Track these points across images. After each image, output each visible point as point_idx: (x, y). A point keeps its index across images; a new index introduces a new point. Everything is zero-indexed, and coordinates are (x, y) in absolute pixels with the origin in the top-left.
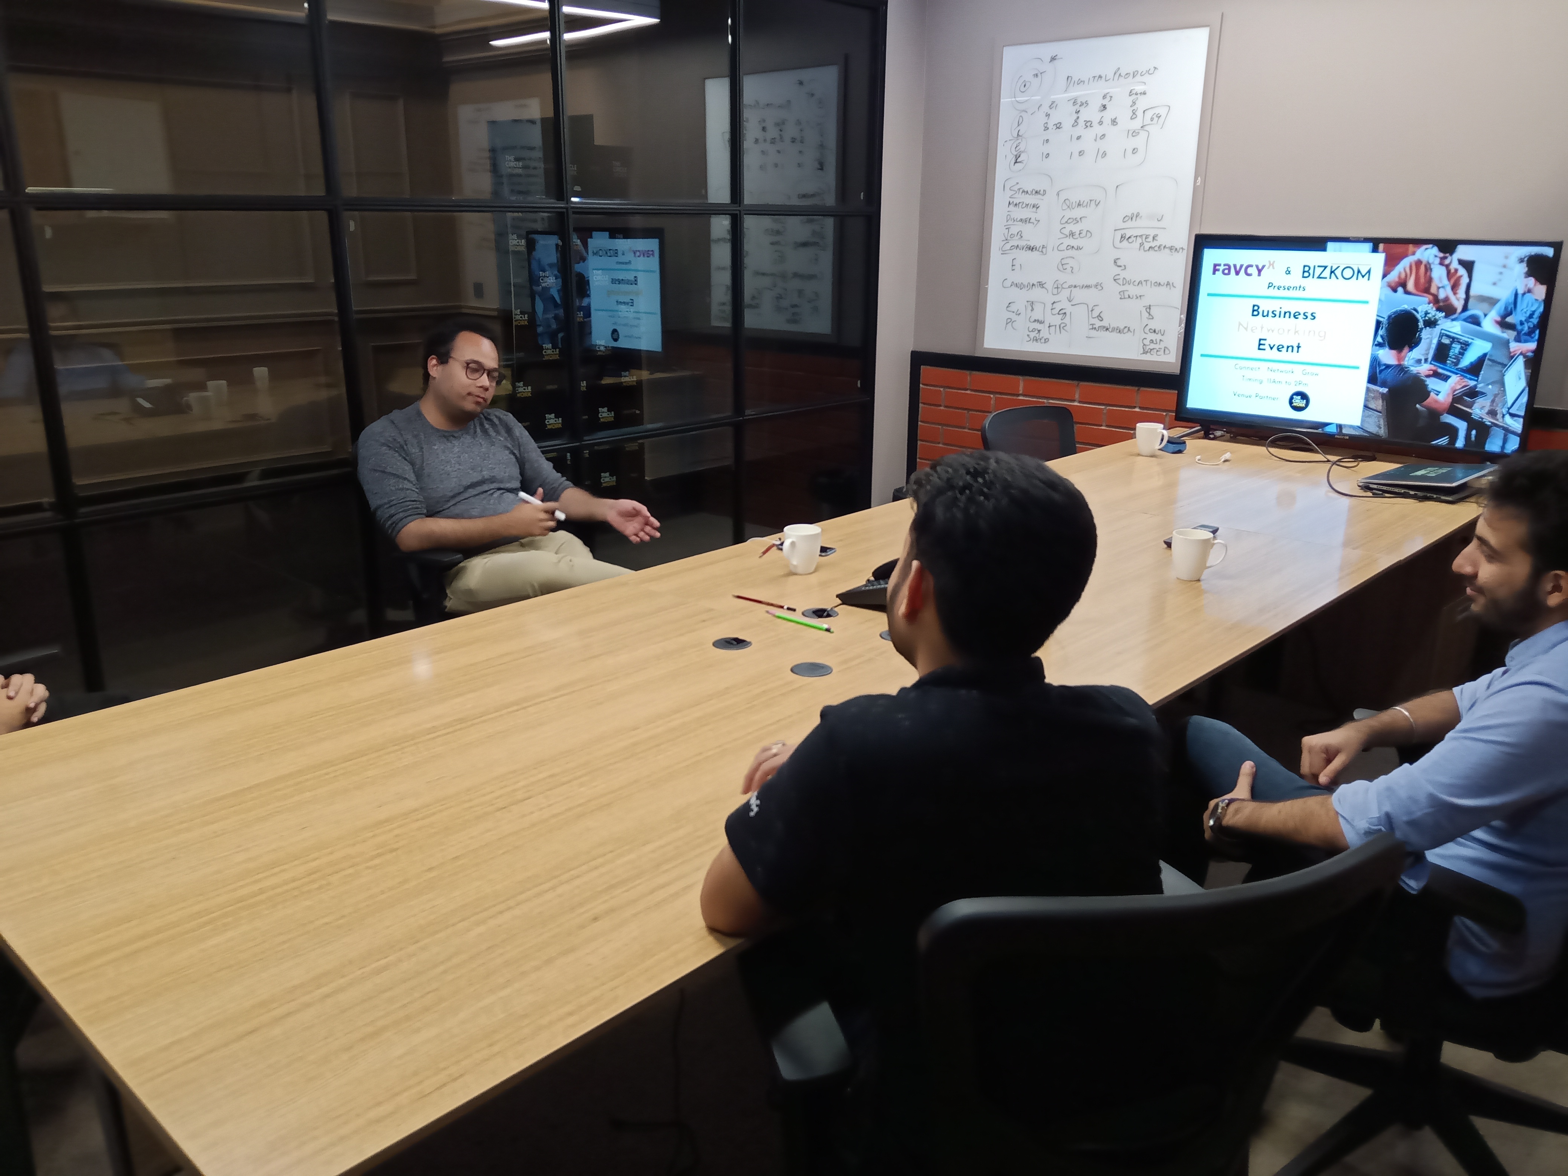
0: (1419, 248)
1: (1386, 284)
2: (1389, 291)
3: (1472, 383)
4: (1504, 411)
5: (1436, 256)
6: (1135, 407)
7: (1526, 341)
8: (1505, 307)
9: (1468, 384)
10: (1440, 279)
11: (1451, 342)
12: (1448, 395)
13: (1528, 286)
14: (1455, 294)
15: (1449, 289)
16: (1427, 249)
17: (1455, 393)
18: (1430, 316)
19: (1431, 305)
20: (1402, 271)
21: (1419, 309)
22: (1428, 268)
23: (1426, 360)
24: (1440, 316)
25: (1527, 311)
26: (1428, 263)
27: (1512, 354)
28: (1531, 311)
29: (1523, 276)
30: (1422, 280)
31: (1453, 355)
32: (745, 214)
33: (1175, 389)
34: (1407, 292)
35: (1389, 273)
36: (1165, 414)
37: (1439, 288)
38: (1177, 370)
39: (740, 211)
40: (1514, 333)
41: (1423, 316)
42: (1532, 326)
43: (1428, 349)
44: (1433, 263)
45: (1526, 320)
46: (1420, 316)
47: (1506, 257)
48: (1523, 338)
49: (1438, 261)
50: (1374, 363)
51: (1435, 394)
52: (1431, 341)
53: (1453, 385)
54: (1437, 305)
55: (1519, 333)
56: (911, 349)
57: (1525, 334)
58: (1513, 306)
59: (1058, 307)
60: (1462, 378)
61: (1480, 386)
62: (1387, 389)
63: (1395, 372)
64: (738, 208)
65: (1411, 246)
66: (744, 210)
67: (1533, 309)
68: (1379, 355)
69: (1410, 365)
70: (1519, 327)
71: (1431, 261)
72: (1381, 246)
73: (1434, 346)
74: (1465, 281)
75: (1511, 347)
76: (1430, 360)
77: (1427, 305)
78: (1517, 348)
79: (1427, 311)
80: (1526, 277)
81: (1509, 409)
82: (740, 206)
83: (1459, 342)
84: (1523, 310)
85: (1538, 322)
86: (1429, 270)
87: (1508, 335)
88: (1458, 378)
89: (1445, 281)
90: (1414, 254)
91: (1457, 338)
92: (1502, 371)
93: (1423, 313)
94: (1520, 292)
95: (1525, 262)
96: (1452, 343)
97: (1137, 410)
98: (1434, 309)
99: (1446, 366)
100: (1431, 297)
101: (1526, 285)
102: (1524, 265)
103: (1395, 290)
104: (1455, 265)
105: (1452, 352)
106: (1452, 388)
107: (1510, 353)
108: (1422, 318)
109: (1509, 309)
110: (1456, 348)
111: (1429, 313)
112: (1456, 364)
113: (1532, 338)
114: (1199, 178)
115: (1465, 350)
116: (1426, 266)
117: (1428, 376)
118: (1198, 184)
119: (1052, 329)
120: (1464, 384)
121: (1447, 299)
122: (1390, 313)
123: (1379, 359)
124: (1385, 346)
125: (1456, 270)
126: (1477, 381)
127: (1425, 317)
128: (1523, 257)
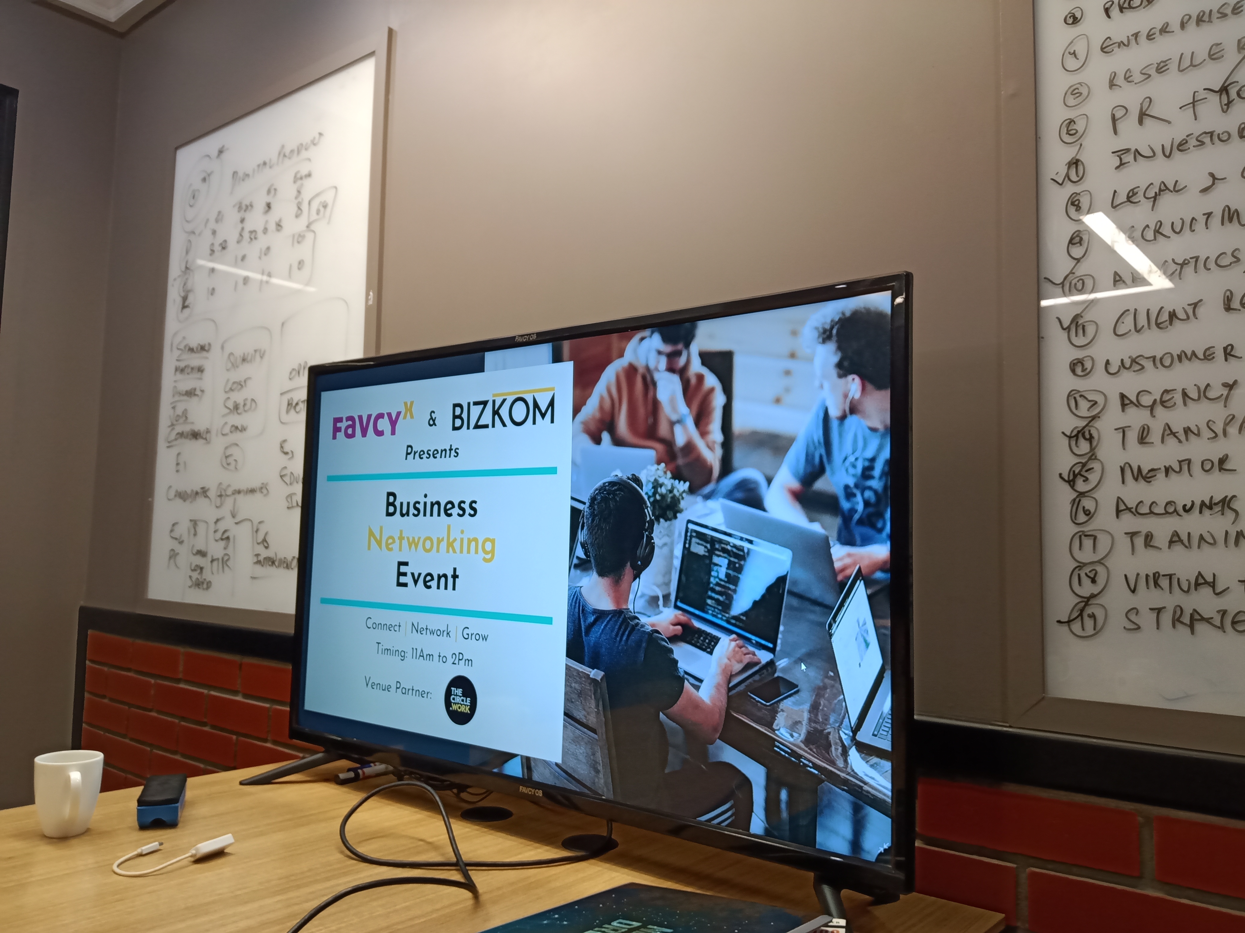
0: (629, 339)
1: (580, 427)
2: (586, 441)
3: (764, 657)
4: (845, 735)
5: (660, 353)
7: (866, 541)
8: (807, 455)
9: (755, 659)
10: (672, 401)
11: (708, 551)
12: (718, 687)
13: (850, 396)
14: (704, 434)
15: (690, 422)
16: (642, 339)
17: (730, 685)
18: (663, 490)
19: (663, 465)
20: (605, 395)
21: (643, 477)
22: (650, 384)
23: (666, 597)
24: (681, 490)
25: (856, 459)
26: (647, 368)
27: (840, 577)
28: (865, 459)
29: (833, 372)
30: (641, 411)
31: (718, 584)
34: (618, 442)
35: (584, 403)
37: (672, 424)
40: (835, 522)
41: (650, 494)
42: (873, 499)
43: (668, 572)
44: (657, 369)
45: (856, 486)
46: (647, 494)
47: (794, 333)
48: (858, 531)
49: (663, 362)
50: (575, 608)
51: (692, 685)
52: (672, 551)
53: (726, 661)
54: (672, 466)
55: (847, 518)
56: (80, 605)
57: (860, 522)
58: (823, 451)
59: (222, 526)
60: (740, 642)
61: (782, 663)
62: (603, 673)
63: (612, 631)
65: (615, 336)
67: (869, 454)
68: (583, 591)
69: (639, 613)
70: (845, 505)
71: (652, 366)
72: (566, 346)
73: (677, 563)
74: (719, 400)
75: (834, 557)
76: (673, 597)
77: (656, 466)
78: (848, 561)
79: (656, 480)
80: (840, 376)
81: (856, 730)
83: (724, 551)
84: (846, 459)
85: (885, 488)
86: (651, 387)
87: (823, 527)
88: (733, 644)
89: (683, 408)
90: (621, 355)
91: (720, 541)
92: (823, 624)
93: (651, 486)
94: (834, 413)
95: (834, 338)
96: (711, 552)
98: (669, 475)
99: (707, 613)
100: (659, 446)
101: (846, 396)
102: (831, 346)
103: (597, 440)
104: (696, 367)
105: (715, 577)
106: (724, 671)
107: (834, 573)
108: (649, 497)
109: (817, 460)
110: (721, 565)
111: (661, 486)
112: (726, 606)
113: (880, 531)
114: (371, 293)
115: (740, 570)
116: (644, 378)
117: (674, 639)
118: (370, 302)
119: (215, 563)
120: (747, 659)
121: (689, 447)
122: (592, 491)
123: (584, 600)
124: (591, 568)
125: (700, 378)
126: (773, 651)
127: (655, 494)
128: (828, 327)
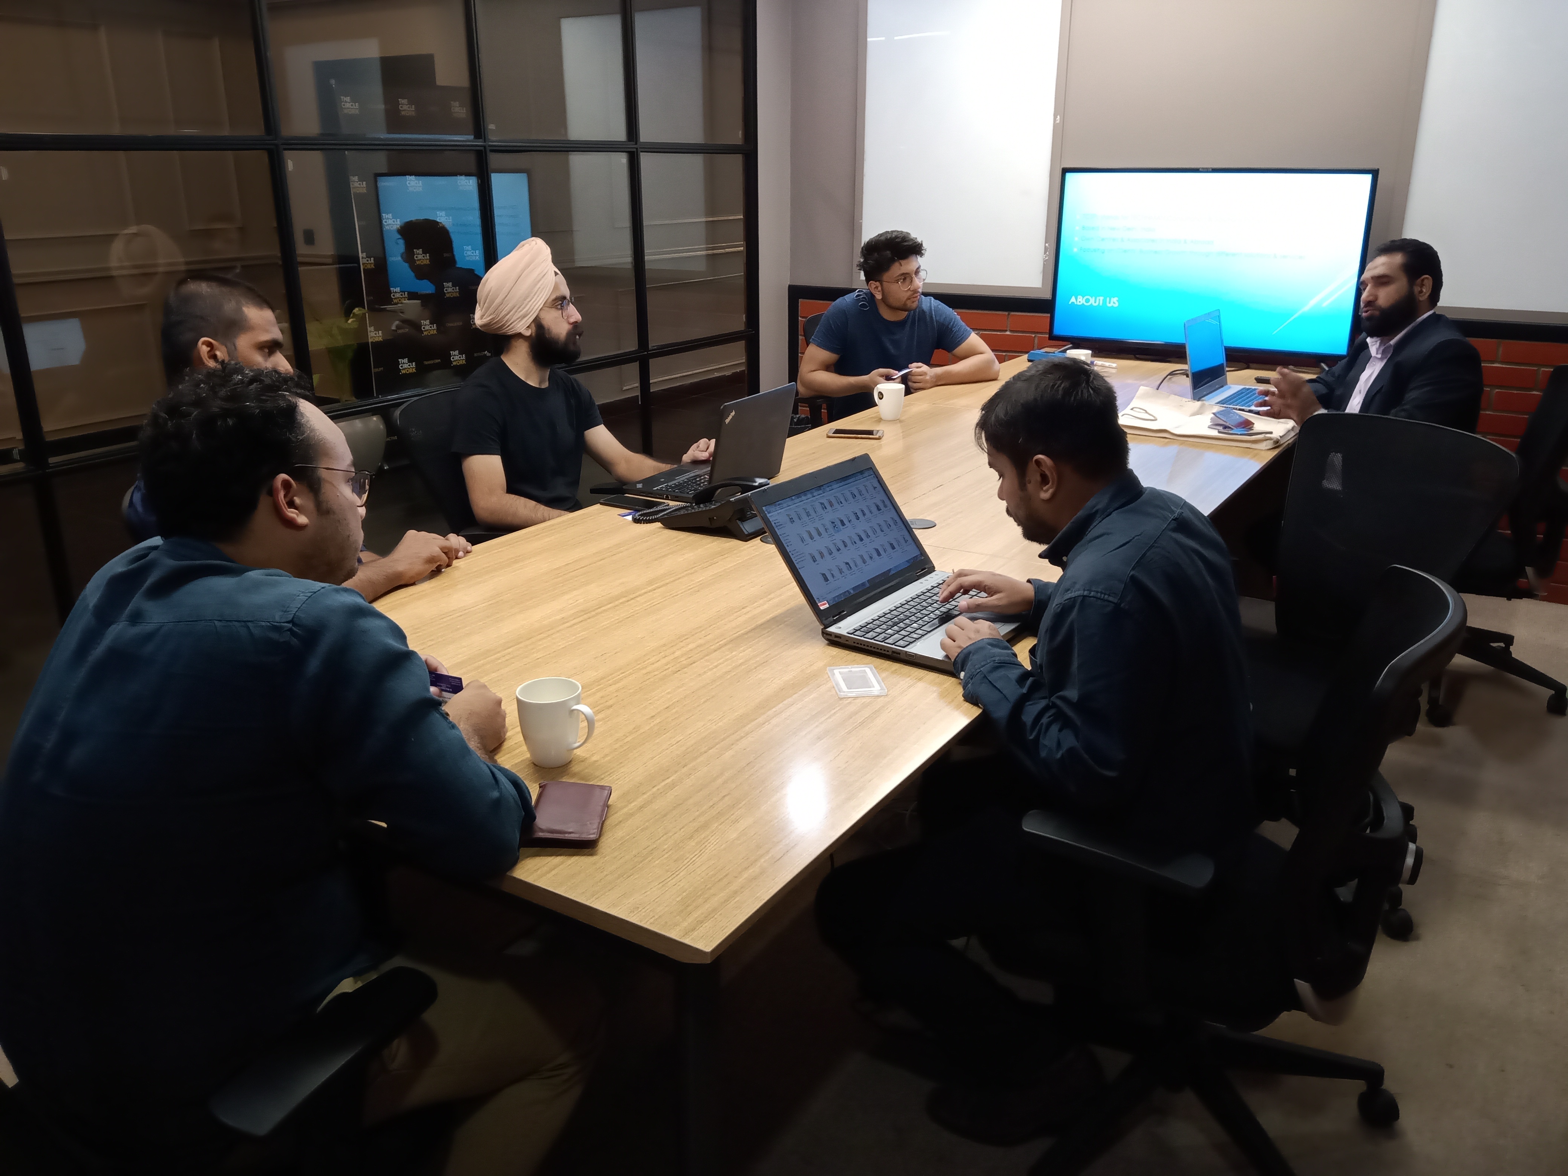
6: (1006, 331)
32: (642, 152)
33: (1047, 313)
36: (1033, 336)
38: (1048, 296)
39: (637, 149)
56: (789, 283)
64: (635, 146)
66: (640, 148)
82: (636, 144)
97: (1008, 333)
114: (1058, 117)
118: (1058, 122)
